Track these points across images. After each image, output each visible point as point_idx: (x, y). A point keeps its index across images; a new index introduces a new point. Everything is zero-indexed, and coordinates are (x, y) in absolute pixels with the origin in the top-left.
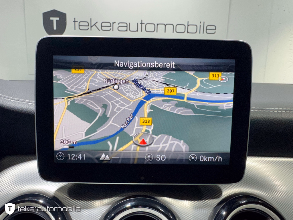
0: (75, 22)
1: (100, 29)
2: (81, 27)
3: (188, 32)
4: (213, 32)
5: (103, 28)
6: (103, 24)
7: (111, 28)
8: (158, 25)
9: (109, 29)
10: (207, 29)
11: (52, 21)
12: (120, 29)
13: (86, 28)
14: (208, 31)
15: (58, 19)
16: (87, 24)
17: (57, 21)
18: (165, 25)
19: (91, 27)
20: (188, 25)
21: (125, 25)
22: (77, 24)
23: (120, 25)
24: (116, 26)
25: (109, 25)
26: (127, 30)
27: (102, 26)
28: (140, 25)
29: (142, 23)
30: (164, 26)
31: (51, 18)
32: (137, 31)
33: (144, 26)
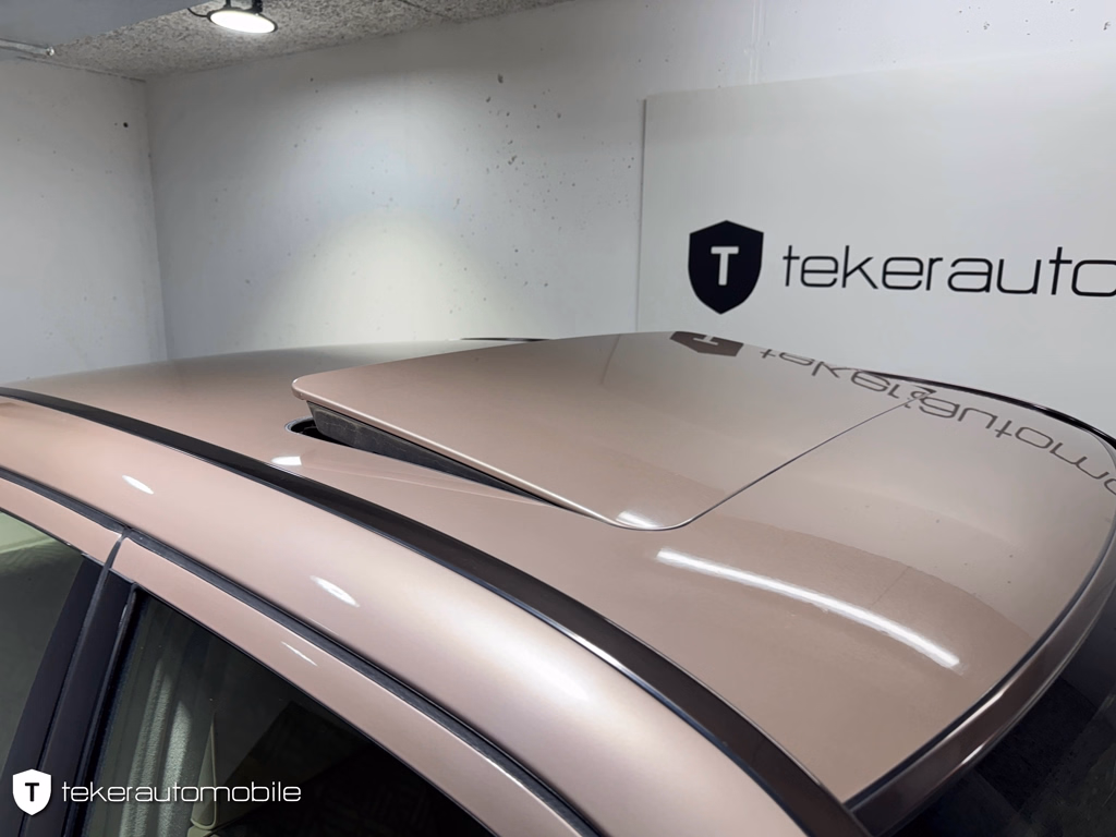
25: (915, 267)
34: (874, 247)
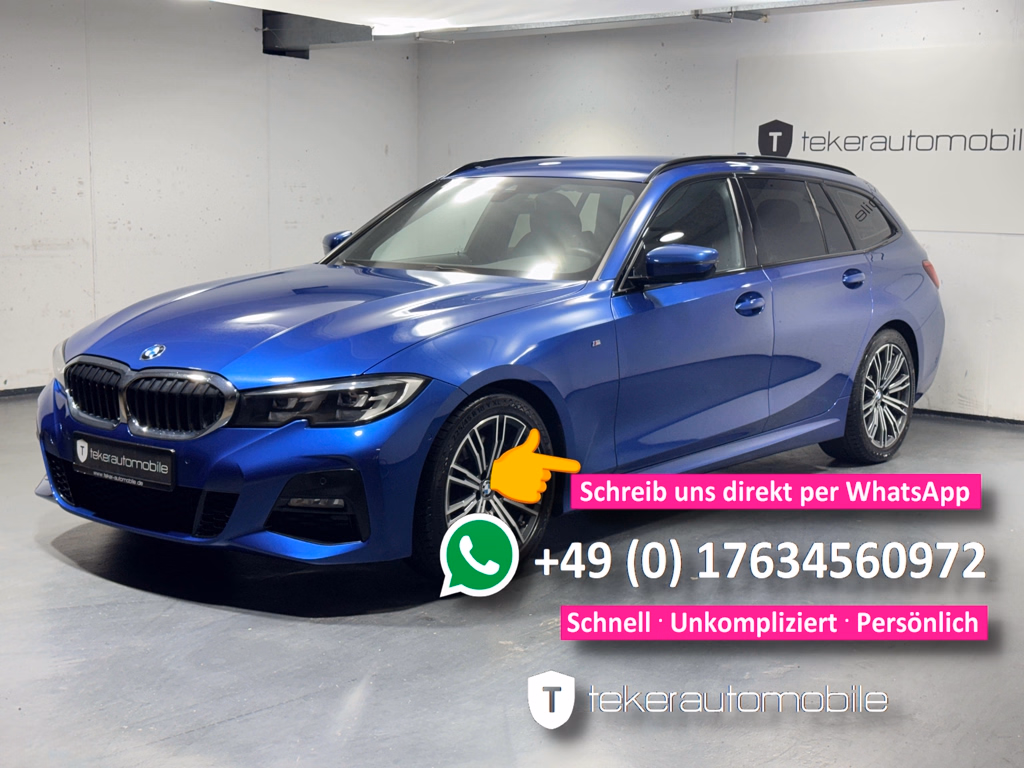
0: (805, 137)
1: (842, 148)
2: (814, 147)
3: (991, 147)
5: (848, 147)
6: (848, 140)
7: (861, 145)
8: (938, 137)
9: (856, 147)
11: (772, 137)
12: (875, 146)
13: (821, 147)
15: (780, 134)
16: (822, 141)
17: (778, 137)
18: (951, 138)
19: (829, 145)
20: (993, 136)
21: (883, 140)
22: (808, 141)
23: (876, 140)
24: (868, 142)
26: (885, 149)
27: (845, 143)
28: (907, 140)
29: (911, 136)
30: (949, 139)
31: (771, 134)
32: (902, 149)
33: (914, 140)
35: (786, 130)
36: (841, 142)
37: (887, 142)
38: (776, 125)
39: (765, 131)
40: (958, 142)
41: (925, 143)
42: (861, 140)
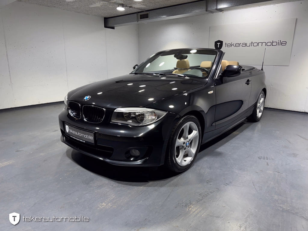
0: (226, 44)
1: (235, 46)
2: (228, 46)
3: (272, 45)
4: (285, 44)
5: (236, 46)
6: (236, 44)
8: (259, 43)
9: (238, 46)
10: (282, 43)
13: (230, 46)
14: (282, 44)
15: (220, 43)
16: (230, 45)
17: (219, 44)
19: (232, 46)
20: (273, 42)
23: (243, 44)
24: (241, 45)
25: (238, 44)
28: (251, 44)
29: (252, 43)
30: (261, 43)
32: (250, 46)
33: (253, 44)
34: (234, 42)
35: (221, 42)
36: (234, 45)
37: (246, 45)
38: (219, 41)
39: (216, 43)
40: (264, 44)
41: (255, 44)
42: (239, 44)
